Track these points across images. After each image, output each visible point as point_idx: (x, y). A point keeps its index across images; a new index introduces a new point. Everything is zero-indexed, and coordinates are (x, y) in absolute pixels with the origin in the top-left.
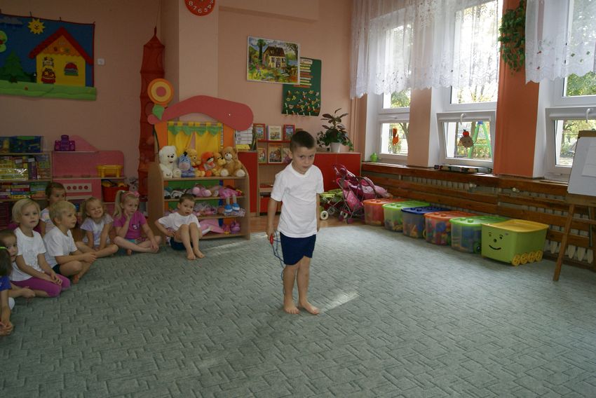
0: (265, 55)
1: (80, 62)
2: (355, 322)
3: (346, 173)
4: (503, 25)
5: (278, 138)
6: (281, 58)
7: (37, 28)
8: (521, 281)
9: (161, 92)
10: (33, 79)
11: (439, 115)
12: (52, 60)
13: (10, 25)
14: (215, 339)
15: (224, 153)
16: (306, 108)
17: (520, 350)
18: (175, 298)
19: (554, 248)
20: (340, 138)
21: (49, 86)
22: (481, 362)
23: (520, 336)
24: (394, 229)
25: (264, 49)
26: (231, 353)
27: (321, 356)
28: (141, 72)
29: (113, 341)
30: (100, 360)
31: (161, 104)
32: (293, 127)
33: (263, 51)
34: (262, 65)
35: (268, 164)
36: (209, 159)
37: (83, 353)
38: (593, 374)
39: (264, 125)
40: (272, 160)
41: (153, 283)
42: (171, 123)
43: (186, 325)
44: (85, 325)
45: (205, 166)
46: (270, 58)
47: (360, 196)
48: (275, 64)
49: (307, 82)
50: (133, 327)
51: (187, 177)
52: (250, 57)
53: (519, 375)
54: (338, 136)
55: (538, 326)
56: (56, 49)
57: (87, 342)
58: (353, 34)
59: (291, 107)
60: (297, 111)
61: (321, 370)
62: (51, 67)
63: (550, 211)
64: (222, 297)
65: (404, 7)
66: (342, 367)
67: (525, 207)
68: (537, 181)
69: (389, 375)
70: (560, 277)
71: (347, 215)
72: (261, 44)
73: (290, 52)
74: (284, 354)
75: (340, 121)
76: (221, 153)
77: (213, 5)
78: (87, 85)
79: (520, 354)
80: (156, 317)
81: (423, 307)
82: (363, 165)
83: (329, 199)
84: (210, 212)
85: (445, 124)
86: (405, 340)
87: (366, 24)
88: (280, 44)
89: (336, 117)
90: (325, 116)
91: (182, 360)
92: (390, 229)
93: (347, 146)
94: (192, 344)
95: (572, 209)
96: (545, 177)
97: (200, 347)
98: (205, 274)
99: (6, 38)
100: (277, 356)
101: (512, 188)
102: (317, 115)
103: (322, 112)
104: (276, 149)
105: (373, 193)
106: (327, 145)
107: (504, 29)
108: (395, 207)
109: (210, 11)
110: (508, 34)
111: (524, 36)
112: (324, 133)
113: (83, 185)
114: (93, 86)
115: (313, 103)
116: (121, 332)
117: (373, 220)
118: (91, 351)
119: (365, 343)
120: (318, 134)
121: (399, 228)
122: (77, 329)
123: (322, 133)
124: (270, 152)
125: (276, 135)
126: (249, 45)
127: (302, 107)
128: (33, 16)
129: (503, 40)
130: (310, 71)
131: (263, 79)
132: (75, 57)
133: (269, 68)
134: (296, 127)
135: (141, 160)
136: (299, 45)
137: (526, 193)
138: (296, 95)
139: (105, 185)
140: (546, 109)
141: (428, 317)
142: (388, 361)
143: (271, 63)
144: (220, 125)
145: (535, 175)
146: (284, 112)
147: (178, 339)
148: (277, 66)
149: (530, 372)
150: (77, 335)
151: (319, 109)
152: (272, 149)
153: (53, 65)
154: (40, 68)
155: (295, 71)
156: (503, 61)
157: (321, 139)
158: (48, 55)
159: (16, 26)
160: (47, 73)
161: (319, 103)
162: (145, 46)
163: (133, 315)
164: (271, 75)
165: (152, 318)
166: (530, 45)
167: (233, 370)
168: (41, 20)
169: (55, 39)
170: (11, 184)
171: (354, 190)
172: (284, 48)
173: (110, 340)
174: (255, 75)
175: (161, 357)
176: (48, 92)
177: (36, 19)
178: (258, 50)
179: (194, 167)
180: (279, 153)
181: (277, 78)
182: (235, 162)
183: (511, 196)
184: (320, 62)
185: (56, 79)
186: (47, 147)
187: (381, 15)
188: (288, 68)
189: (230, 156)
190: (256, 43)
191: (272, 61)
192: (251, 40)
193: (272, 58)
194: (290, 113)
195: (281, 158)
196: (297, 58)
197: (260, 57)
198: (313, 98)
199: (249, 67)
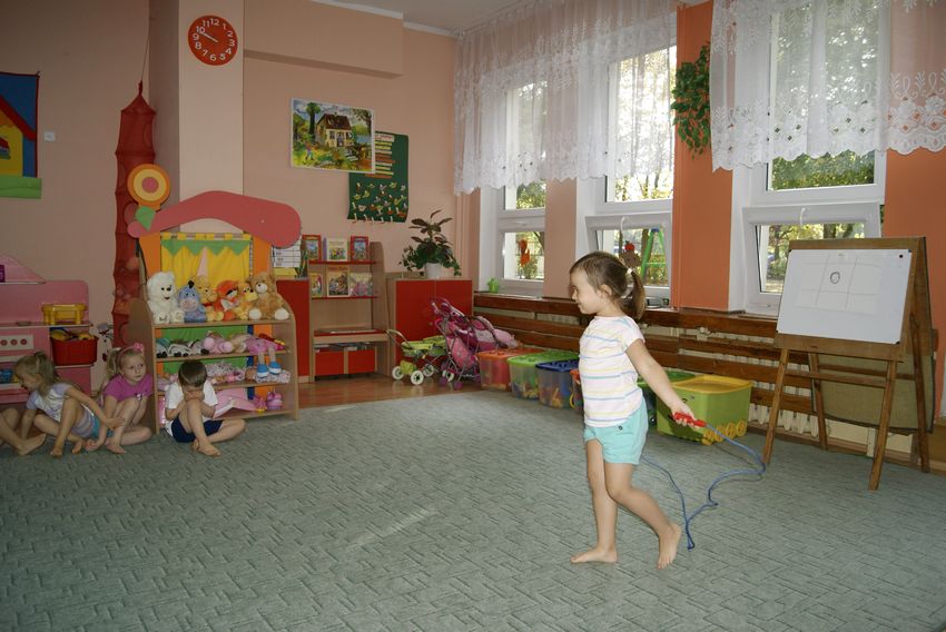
0: (319, 128)
2: (464, 543)
3: (448, 310)
4: (678, 85)
5: (343, 257)
6: (345, 132)
8: (716, 467)
9: (150, 185)
11: (589, 219)
14: (240, 581)
15: (254, 283)
16: (385, 210)
17: (714, 570)
18: (174, 519)
19: (762, 415)
20: (439, 256)
22: (655, 592)
23: (715, 550)
24: (525, 395)
25: (318, 118)
26: (267, 603)
27: (411, 598)
28: (117, 153)
29: (70, 592)
30: (49, 626)
31: (149, 204)
32: (365, 239)
33: (316, 122)
34: (314, 143)
35: (326, 298)
36: (230, 291)
37: (18, 615)
38: (818, 600)
39: (319, 237)
40: (332, 292)
41: (138, 496)
42: (167, 236)
43: (192, 561)
44: (23, 569)
45: (223, 302)
46: (328, 131)
47: (473, 345)
48: (335, 141)
49: (386, 170)
50: (105, 568)
51: (194, 321)
52: (295, 131)
53: (711, 609)
54: (437, 253)
55: (740, 534)
57: (24, 596)
58: (456, 95)
59: (362, 208)
60: (372, 214)
61: (411, 620)
63: (755, 361)
64: (253, 514)
65: (532, 56)
66: (444, 613)
67: (719, 356)
68: (736, 317)
69: (517, 621)
70: (773, 459)
71: (452, 375)
72: (313, 110)
73: (360, 124)
74: (353, 599)
75: (439, 230)
76: (249, 282)
77: (234, 50)
78: (25, 174)
79: (714, 578)
80: (142, 550)
81: (569, 514)
82: (476, 298)
83: (423, 351)
84: (231, 378)
85: (599, 233)
86: (542, 567)
87: (477, 81)
88: (344, 110)
89: (432, 224)
90: (415, 222)
91: (187, 618)
92: (520, 396)
93: (452, 268)
94: (202, 589)
95: (784, 356)
96: (747, 311)
97: (217, 594)
98: (225, 477)
100: (342, 602)
101: (697, 327)
102: (403, 220)
103: (411, 216)
104: (339, 274)
105: (492, 340)
106: (419, 267)
107: (679, 91)
108: (526, 362)
109: (229, 58)
110: (686, 100)
111: (708, 102)
112: (415, 249)
113: (19, 338)
114: (36, 175)
115: (396, 202)
116: (83, 576)
117: (493, 382)
118: (33, 611)
119: (480, 574)
120: (405, 251)
121: (533, 394)
122: (9, 577)
123: (411, 249)
124: (329, 279)
125: (339, 253)
126: (293, 112)
127: (380, 208)
129: (678, 107)
130: (390, 153)
131: (316, 164)
132: (5, 127)
133: (327, 148)
134: (370, 240)
135: (117, 296)
136: (372, 112)
137: (721, 335)
138: (369, 190)
139: (56, 337)
140: (745, 210)
141: (576, 529)
142: (515, 599)
143: (328, 140)
144: (247, 237)
145: (732, 307)
146: (351, 217)
147: (180, 585)
148: (338, 145)
149: (729, 604)
150: (8, 588)
151: (407, 211)
152: (334, 275)
155: (368, 152)
156: (680, 139)
157: (410, 258)
161: (406, 201)
162: (123, 112)
163: (104, 549)
164: (329, 158)
165: (136, 553)
166: (718, 115)
167: (270, 629)
171: (461, 335)
172: (349, 116)
173: (65, 591)
174: (303, 158)
175: (152, 614)
178: (308, 119)
179: (206, 305)
180: (344, 281)
181: (339, 163)
182: (272, 296)
183: (698, 339)
184: (406, 138)
187: (499, 67)
188: (357, 148)
189: (264, 287)
190: (305, 108)
191: (330, 137)
192: (296, 103)
193: (331, 132)
194: (361, 217)
195: (347, 288)
196: (370, 132)
197: (312, 130)
198: (397, 194)
199: (294, 147)
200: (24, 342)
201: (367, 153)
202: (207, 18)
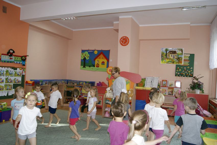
0: (168, 54)
1: (105, 61)
5: (172, 86)
6: (175, 54)
7: (96, 53)
10: (94, 66)
12: (99, 61)
13: (90, 52)
16: (186, 74)
21: (98, 68)
25: (168, 52)
31: (110, 74)
33: (167, 53)
34: (167, 58)
39: (166, 81)
40: (169, 94)
42: (113, 80)
46: (170, 55)
48: (172, 57)
49: (187, 63)
52: (162, 56)
56: (100, 58)
60: (182, 75)
62: (98, 63)
72: (166, 50)
73: (179, 52)
77: (128, 42)
78: (107, 67)
88: (175, 49)
93: (201, 91)
99: (89, 56)
102: (191, 77)
103: (194, 76)
104: (171, 90)
106: (193, 90)
115: (189, 72)
120: (189, 85)
123: (191, 85)
126: (161, 51)
127: (184, 74)
128: (96, 49)
130: (189, 59)
131: (167, 63)
132: (104, 60)
133: (170, 59)
136: (183, 49)
138: (181, 69)
143: (171, 57)
144: (129, 81)
146: (176, 76)
148: (173, 58)
151: (193, 74)
153: (99, 62)
154: (96, 63)
157: (190, 87)
158: (98, 60)
159: (92, 52)
160: (97, 65)
161: (193, 72)
164: (171, 61)
168: (97, 50)
169: (100, 55)
170: (84, 94)
172: (176, 51)
174: (164, 62)
176: (97, 70)
177: (96, 50)
178: (165, 52)
180: (172, 92)
181: (173, 62)
184: (194, 55)
185: (99, 66)
186: (96, 85)
188: (178, 58)
190: (165, 50)
191: (171, 56)
192: (162, 49)
193: (171, 55)
194: (179, 76)
195: (173, 94)
196: (182, 54)
197: (166, 55)
198: (190, 70)
199: (161, 59)
200: (101, 97)
201: (181, 60)
202: (123, 37)
